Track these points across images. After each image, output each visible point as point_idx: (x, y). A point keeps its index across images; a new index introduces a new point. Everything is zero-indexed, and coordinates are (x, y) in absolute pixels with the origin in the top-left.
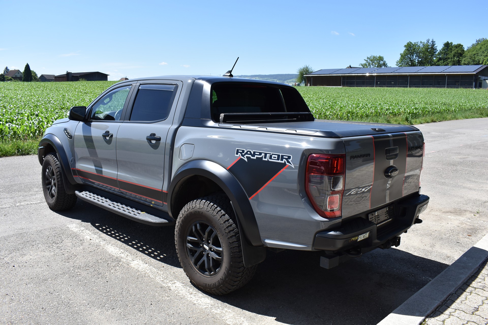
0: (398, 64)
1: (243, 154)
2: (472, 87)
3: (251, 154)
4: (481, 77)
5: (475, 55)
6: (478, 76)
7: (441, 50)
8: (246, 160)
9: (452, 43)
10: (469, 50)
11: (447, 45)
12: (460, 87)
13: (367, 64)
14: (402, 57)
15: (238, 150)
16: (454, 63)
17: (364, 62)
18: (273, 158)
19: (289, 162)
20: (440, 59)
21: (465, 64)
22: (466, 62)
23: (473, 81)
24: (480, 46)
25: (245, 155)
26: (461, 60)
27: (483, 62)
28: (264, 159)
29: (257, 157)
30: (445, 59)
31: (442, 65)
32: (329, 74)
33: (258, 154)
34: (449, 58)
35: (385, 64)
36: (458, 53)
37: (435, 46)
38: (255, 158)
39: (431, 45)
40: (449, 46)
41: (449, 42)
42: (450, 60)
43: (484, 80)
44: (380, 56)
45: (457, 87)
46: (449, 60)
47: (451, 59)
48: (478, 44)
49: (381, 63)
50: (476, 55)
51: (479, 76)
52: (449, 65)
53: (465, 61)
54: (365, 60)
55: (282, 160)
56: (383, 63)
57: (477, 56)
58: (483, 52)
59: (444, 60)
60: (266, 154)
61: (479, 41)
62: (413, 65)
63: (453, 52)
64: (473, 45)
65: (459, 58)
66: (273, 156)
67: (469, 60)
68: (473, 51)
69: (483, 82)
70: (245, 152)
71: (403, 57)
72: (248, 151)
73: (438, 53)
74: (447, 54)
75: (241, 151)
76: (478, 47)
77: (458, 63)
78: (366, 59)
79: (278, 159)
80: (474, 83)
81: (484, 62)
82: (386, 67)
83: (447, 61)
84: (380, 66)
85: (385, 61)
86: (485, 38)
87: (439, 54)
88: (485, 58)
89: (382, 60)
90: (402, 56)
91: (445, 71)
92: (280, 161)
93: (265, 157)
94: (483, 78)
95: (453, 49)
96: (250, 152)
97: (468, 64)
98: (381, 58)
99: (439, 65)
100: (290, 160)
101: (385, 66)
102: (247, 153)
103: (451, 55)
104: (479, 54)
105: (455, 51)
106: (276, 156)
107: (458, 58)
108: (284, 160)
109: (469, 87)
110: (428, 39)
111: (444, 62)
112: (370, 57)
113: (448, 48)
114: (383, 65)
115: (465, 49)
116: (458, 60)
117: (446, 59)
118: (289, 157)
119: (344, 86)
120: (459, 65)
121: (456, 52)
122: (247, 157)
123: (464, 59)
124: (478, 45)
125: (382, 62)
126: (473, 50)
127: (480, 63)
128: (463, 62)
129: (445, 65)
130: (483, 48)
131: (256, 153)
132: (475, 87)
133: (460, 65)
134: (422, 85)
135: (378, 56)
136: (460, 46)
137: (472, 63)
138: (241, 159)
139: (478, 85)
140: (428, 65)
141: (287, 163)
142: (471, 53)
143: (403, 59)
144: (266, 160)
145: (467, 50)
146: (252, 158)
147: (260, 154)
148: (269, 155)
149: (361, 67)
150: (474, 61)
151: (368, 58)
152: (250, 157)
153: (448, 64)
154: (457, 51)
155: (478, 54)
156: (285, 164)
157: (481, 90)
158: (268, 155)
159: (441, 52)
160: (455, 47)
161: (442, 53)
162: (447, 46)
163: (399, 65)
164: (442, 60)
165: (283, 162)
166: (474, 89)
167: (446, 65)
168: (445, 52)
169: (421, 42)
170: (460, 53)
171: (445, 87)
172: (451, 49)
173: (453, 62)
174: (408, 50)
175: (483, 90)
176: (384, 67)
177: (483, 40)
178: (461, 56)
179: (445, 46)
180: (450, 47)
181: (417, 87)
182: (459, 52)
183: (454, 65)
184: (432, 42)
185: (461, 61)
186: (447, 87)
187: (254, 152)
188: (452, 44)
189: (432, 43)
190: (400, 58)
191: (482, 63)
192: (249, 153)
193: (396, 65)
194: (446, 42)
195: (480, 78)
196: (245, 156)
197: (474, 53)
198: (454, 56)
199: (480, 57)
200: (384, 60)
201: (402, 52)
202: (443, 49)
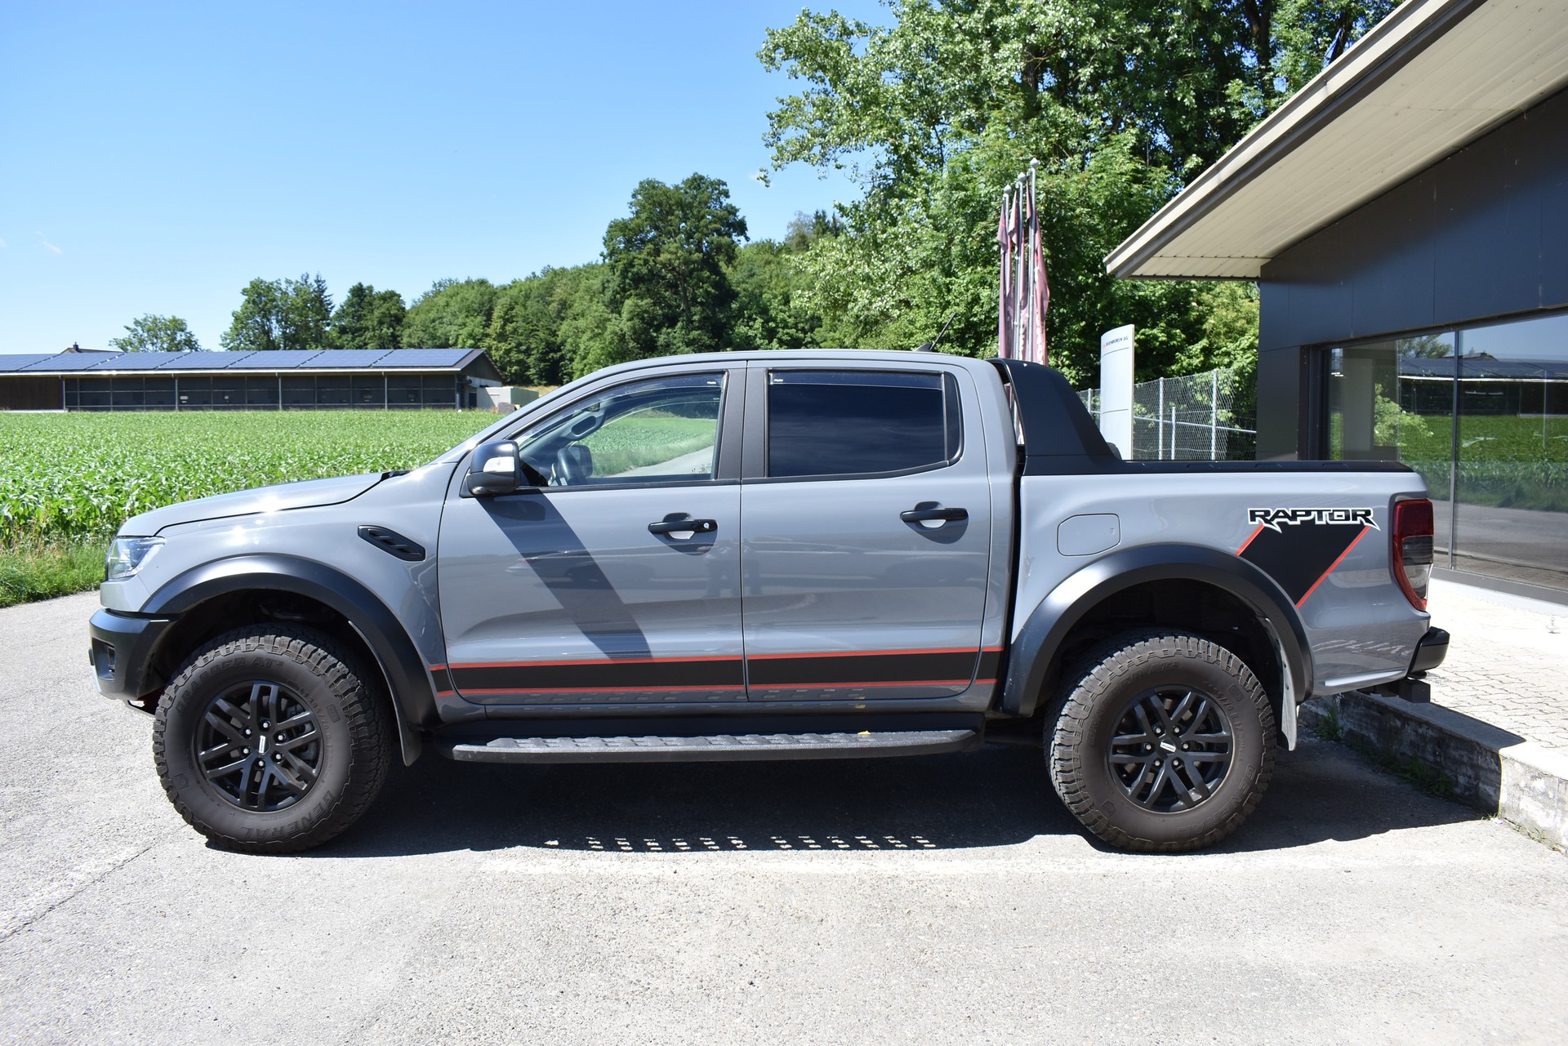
0: (228, 341)
1: (1269, 518)
2: (454, 407)
3: (1286, 515)
4: (472, 378)
5: (434, 321)
6: (464, 377)
7: (346, 304)
8: (1278, 529)
9: (370, 288)
10: (417, 309)
11: (360, 293)
12: (424, 407)
13: (135, 340)
14: (239, 322)
15: (1252, 513)
16: (383, 343)
17: (125, 335)
18: (1336, 518)
19: (1368, 521)
20: (343, 331)
21: (411, 346)
22: (415, 341)
23: (455, 389)
24: (445, 299)
25: (1273, 519)
26: (399, 333)
27: (456, 341)
28: (1317, 522)
29: (1302, 521)
30: (357, 332)
31: (350, 348)
32: (17, 371)
33: (1304, 513)
34: (367, 329)
35: (190, 343)
36: (391, 316)
37: (325, 294)
38: (1298, 522)
39: (314, 291)
40: (365, 296)
41: (365, 285)
42: (372, 334)
43: (481, 386)
44: (174, 317)
45: (417, 408)
46: (368, 334)
47: (374, 330)
48: (437, 293)
49: (178, 338)
50: (437, 322)
51: (468, 378)
52: (369, 346)
53: (410, 336)
54: (128, 328)
55: (1355, 518)
56: (183, 337)
57: (440, 323)
58: (454, 315)
59: (353, 334)
60: (1320, 513)
61: (440, 285)
62: (271, 345)
63: (377, 313)
64: (426, 295)
65: (394, 329)
66: (1336, 514)
67: (421, 334)
68: (429, 311)
69: (479, 392)
70: (1272, 514)
71: (242, 323)
72: (1278, 512)
73: (337, 313)
74: (360, 318)
75: (1262, 513)
76: (441, 301)
77: (394, 342)
78: (133, 326)
79: (1347, 518)
80: (458, 396)
81: (460, 341)
82: (196, 350)
83: (360, 336)
84: (175, 347)
85: (190, 333)
86: (453, 278)
87: (339, 316)
88: (461, 332)
89: (182, 330)
90: (236, 319)
91: (380, 363)
92: (1351, 522)
93: (1320, 518)
94: (477, 382)
95: (376, 303)
96: (1283, 512)
97: (420, 346)
98: (178, 325)
99: (341, 347)
100: (1370, 517)
101: (192, 349)
102: (1276, 516)
103: (371, 320)
104: (445, 320)
105: (383, 310)
106: (1343, 513)
107: (391, 330)
108: (1359, 518)
109: (445, 407)
110: (304, 273)
111: (353, 339)
112: (145, 320)
113: (362, 300)
114: (185, 344)
115: (408, 307)
116: (392, 333)
117: (359, 329)
118: (1368, 513)
119: (75, 409)
120: (395, 348)
121: (383, 313)
122: (1278, 523)
123: (407, 332)
124: (439, 297)
125: (180, 336)
126: (427, 308)
127: (450, 342)
128: (405, 340)
129: (357, 348)
130: (452, 303)
131: (1298, 513)
132: (462, 406)
133: (400, 348)
134: (318, 402)
135: (168, 317)
136: (391, 297)
137: (430, 342)
138: (1265, 528)
139: (467, 400)
140: (317, 347)
141: (1366, 524)
142: (423, 316)
143: (242, 328)
144: (1324, 522)
145: (413, 307)
146: (1291, 523)
147: (1308, 513)
148: (1327, 513)
149: (116, 348)
150: (433, 337)
151: (137, 323)
152: (1286, 523)
153: (366, 344)
154: (388, 310)
155: (441, 318)
156: (1361, 526)
157: (477, 412)
158: (1324, 513)
159: (343, 311)
160: (380, 300)
161: (348, 314)
162: (359, 296)
163: (232, 344)
164: (347, 333)
165: (1358, 522)
166: (460, 411)
167: (360, 347)
168: (356, 311)
169: (289, 282)
170: (396, 316)
171: (382, 407)
172: (371, 305)
173: (380, 338)
174: (254, 302)
175: (482, 413)
176: (188, 351)
177: (450, 284)
178: (398, 324)
179: (353, 295)
180: (367, 299)
181: (308, 408)
182: (392, 312)
183: (382, 346)
184: (317, 281)
185: (401, 336)
186: (389, 407)
187: (1294, 512)
188: (371, 291)
189: (316, 285)
190: (231, 326)
191: (455, 344)
192: (1281, 514)
193: (222, 345)
194: (355, 284)
195: (471, 381)
196: (1274, 522)
197: (432, 315)
198: (381, 323)
199: (448, 328)
200: (188, 331)
201: (238, 309)
202: (350, 304)
